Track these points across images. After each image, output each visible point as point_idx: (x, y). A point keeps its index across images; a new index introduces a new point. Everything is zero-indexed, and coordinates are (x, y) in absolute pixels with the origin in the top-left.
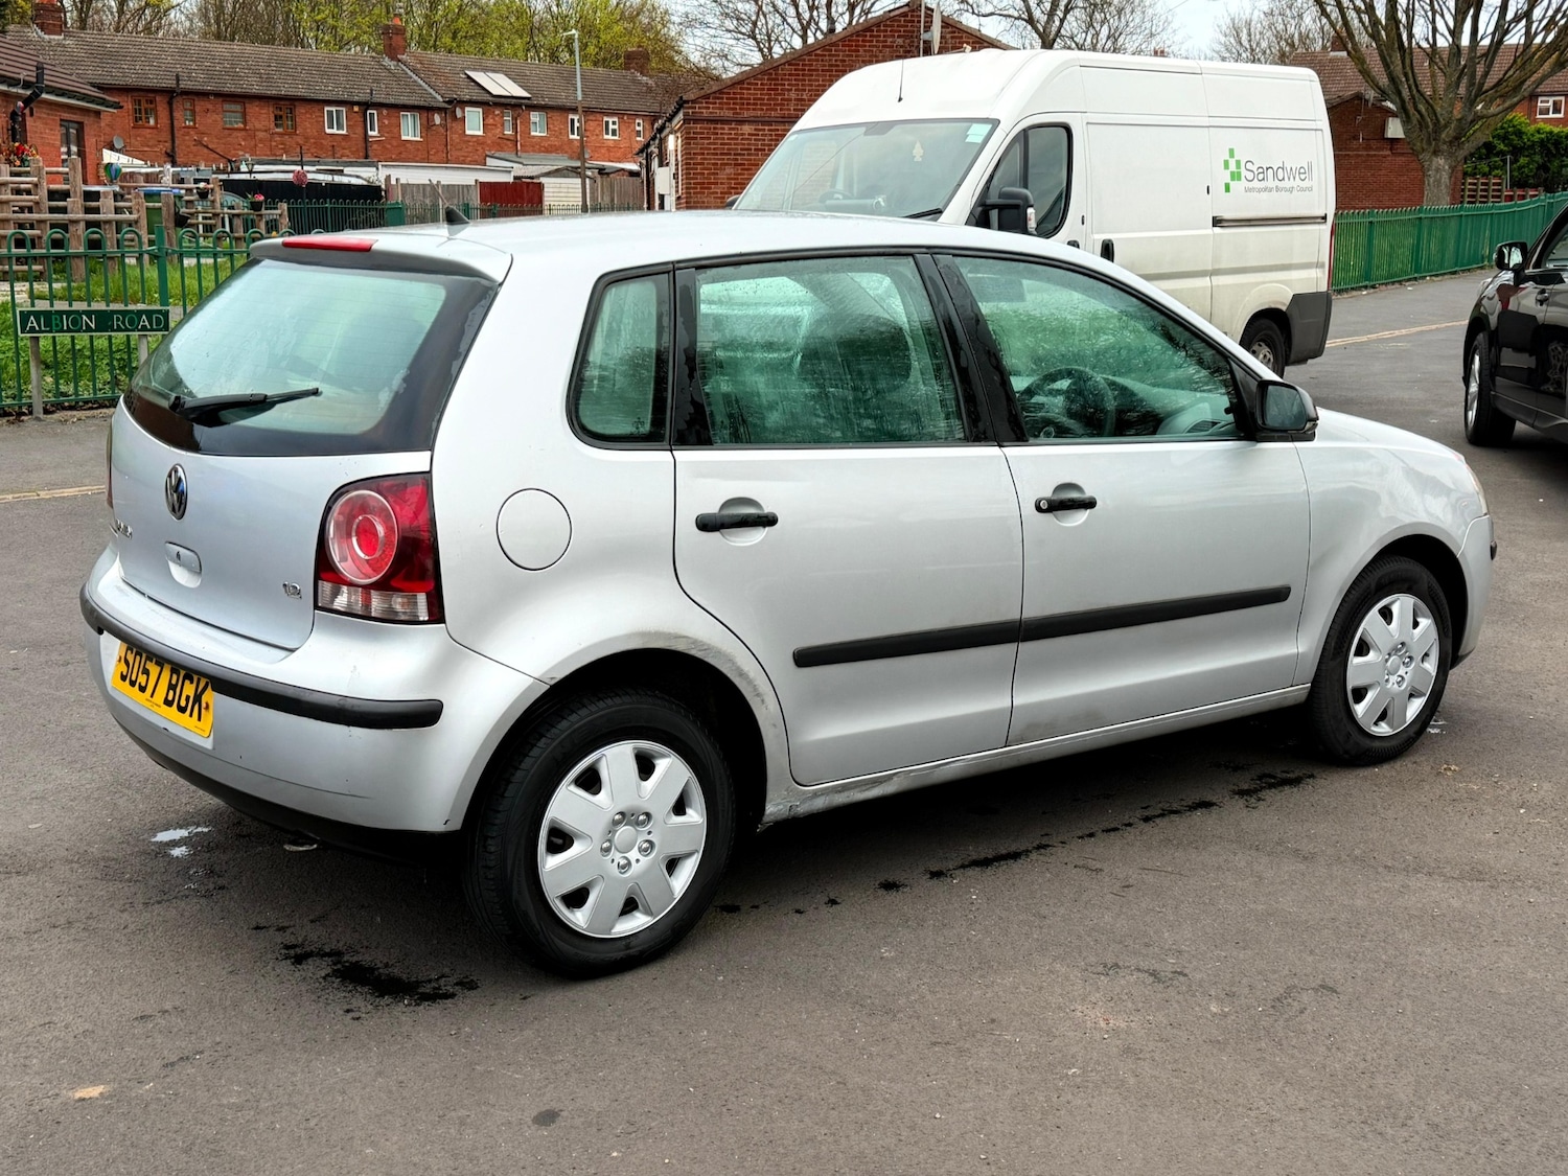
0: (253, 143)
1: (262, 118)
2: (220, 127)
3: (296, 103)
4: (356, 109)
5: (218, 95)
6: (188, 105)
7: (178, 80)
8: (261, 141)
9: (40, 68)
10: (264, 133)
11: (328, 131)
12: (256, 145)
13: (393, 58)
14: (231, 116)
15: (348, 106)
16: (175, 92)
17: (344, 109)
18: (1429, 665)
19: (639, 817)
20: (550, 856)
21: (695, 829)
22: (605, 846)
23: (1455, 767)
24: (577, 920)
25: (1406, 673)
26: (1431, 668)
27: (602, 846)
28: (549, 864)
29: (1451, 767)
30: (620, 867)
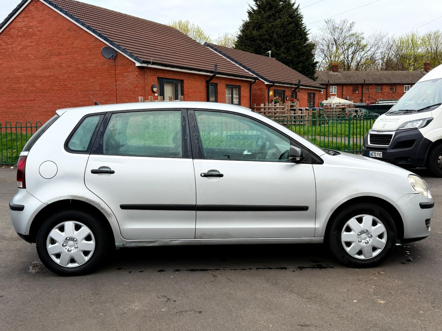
0: (383, 96)
1: (386, 89)
2: (375, 92)
3: (396, 85)
5: (375, 84)
6: (367, 87)
7: (365, 81)
8: (386, 95)
9: (299, 81)
10: (387, 93)
11: (405, 92)
13: (426, 71)
14: (379, 89)
16: (363, 84)
17: (410, 86)
18: (383, 239)
19: (74, 239)
20: (50, 245)
21: (91, 245)
22: (64, 245)
23: (384, 273)
24: (58, 261)
25: (369, 240)
26: (384, 240)
27: (63, 244)
28: (50, 246)
29: (382, 273)
30: (68, 251)
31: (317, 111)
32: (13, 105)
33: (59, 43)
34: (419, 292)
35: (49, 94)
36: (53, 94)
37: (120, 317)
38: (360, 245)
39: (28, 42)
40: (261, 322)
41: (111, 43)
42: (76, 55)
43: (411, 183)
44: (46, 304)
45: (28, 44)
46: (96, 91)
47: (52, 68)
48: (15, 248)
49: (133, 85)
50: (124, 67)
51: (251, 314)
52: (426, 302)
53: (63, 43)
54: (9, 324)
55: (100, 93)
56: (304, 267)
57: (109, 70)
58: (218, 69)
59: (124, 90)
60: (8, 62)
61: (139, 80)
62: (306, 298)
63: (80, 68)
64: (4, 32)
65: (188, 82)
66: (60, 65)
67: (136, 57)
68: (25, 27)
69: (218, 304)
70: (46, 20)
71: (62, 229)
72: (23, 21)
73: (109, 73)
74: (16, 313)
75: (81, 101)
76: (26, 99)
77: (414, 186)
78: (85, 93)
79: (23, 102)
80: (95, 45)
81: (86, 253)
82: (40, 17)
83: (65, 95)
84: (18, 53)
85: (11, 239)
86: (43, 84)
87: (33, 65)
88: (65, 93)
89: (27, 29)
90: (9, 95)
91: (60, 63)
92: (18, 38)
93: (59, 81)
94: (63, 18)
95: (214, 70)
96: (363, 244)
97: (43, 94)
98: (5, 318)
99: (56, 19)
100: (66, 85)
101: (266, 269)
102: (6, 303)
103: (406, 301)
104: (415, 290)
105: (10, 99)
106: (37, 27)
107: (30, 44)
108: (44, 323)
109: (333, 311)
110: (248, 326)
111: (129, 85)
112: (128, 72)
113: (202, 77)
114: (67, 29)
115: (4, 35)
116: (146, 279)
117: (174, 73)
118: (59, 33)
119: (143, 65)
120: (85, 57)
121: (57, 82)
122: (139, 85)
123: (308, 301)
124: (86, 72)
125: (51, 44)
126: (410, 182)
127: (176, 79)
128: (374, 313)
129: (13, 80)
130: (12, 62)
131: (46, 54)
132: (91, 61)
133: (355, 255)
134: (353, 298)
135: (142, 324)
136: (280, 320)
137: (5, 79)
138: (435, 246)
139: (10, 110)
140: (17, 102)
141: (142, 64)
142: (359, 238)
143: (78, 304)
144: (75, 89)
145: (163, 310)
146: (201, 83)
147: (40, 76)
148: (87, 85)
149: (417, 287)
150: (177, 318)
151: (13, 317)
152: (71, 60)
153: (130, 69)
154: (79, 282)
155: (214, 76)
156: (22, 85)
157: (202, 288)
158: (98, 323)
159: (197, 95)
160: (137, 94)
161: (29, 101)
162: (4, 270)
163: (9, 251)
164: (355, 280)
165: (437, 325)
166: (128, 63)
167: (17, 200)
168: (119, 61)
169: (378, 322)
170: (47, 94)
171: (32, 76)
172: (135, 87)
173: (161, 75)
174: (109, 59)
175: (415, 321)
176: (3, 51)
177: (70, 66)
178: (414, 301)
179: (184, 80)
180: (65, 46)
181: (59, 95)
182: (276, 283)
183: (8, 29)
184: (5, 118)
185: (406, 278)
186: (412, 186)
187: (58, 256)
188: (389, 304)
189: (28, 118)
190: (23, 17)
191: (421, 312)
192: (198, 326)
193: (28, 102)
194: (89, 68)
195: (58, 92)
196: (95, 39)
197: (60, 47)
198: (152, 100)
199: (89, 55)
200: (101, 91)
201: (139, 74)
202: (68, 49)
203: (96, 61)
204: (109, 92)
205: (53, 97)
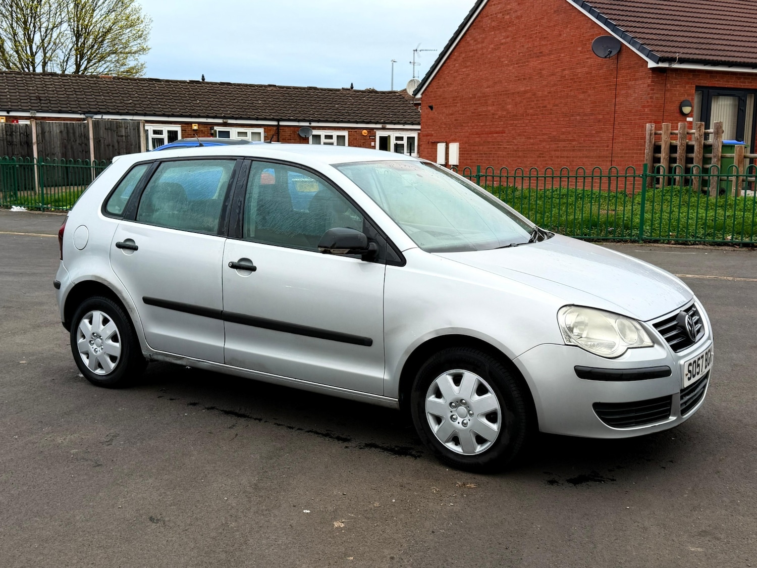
18: (494, 424)
20: (80, 339)
32: (478, 140)
33: (542, 35)
35: (522, 122)
36: (527, 121)
39: (503, 38)
41: (615, 28)
42: (562, 55)
46: (585, 115)
47: (529, 78)
49: (642, 102)
50: (630, 71)
53: (547, 34)
55: (591, 118)
57: (608, 78)
59: (626, 112)
60: (476, 71)
61: (652, 93)
63: (567, 77)
64: (474, 24)
66: (541, 73)
67: (650, 51)
68: (501, 12)
71: (91, 320)
72: (499, 3)
73: (606, 82)
75: (563, 133)
76: (493, 129)
78: (570, 120)
79: (490, 135)
81: (113, 359)
83: (542, 124)
84: (489, 56)
86: (516, 106)
87: (506, 75)
88: (542, 120)
89: (503, 15)
90: (473, 124)
91: (540, 70)
92: (491, 32)
93: (537, 100)
97: (515, 122)
100: (545, 107)
105: (474, 130)
106: (516, 11)
111: (636, 103)
112: (636, 80)
114: (555, 11)
115: (475, 29)
117: (738, 76)
118: (542, 18)
119: (661, 65)
120: (575, 57)
121: (533, 101)
122: (652, 102)
124: (574, 82)
125: (531, 38)
127: (742, 89)
129: (480, 101)
130: (481, 71)
131: (523, 56)
137: (471, 98)
139: (472, 147)
140: (482, 135)
141: (658, 63)
144: (557, 112)
147: (514, 93)
148: (574, 104)
152: (556, 64)
153: (638, 75)
156: (490, 108)
160: (646, 119)
161: (497, 133)
166: (636, 63)
168: (624, 60)
170: (520, 122)
171: (503, 93)
172: (644, 107)
173: (705, 82)
174: (606, 57)
176: (471, 54)
177: (553, 74)
180: (550, 40)
181: (534, 124)
183: (479, 18)
184: (467, 159)
189: (493, 160)
193: (495, 135)
194: (580, 75)
195: (533, 118)
196: (592, 25)
197: (543, 43)
198: (668, 130)
199: (581, 52)
200: (592, 114)
201: (652, 82)
202: (552, 44)
203: (589, 62)
204: (604, 117)
205: (526, 126)
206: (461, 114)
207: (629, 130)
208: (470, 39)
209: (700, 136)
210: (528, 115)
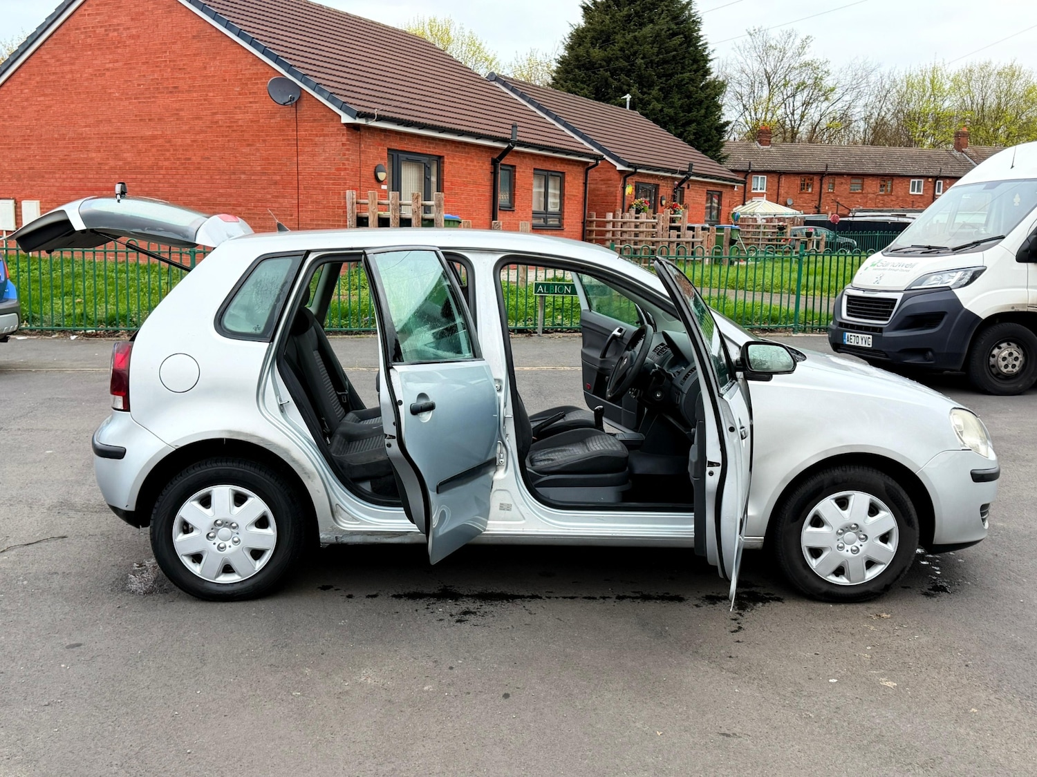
0: (866, 200)
1: (872, 186)
2: (848, 192)
3: (894, 178)
4: (930, 180)
5: (848, 175)
6: (831, 181)
7: (827, 167)
8: (870, 199)
9: (691, 165)
10: (873, 195)
11: (911, 193)
12: (867, 202)
13: (959, 151)
14: (856, 185)
15: (926, 179)
16: (824, 174)
17: (922, 180)
18: (889, 543)
19: (231, 524)
20: (181, 534)
21: (268, 537)
22: (211, 535)
23: (889, 616)
24: (196, 569)
25: (861, 545)
26: (892, 547)
27: (208, 534)
28: (179, 538)
29: (884, 615)
30: (219, 548)
31: (727, 234)
33: (174, 65)
34: (966, 663)
35: (151, 176)
36: (161, 176)
37: (336, 701)
38: (841, 556)
39: (108, 62)
40: (637, 724)
41: (289, 69)
42: (211, 94)
43: (954, 427)
44: (176, 665)
45: (107, 66)
47: (158, 119)
48: (97, 530)
49: (335, 163)
50: (315, 124)
51: (613, 704)
52: (983, 687)
53: (184, 65)
54: (100, 710)
55: (263, 178)
56: (720, 596)
57: (283, 130)
58: (518, 133)
59: (314, 174)
60: (63, 102)
61: (349, 154)
62: (728, 670)
63: (220, 123)
64: (54, 36)
65: (452, 161)
66: (177, 114)
67: (344, 102)
68: (101, 27)
69: (542, 679)
70: (147, 13)
71: (206, 502)
72: (97, 14)
73: (282, 135)
74: (113, 686)
76: (101, 185)
77: (961, 432)
78: (230, 179)
80: (254, 74)
81: (257, 554)
82: (136, 6)
83: (186, 181)
84: (86, 84)
85: (87, 509)
86: (139, 155)
87: (117, 112)
88: (186, 176)
89: (106, 30)
90: (64, 176)
91: (177, 110)
92: (86, 51)
93: (174, 150)
94: (185, 9)
95: (509, 137)
96: (847, 553)
97: (139, 176)
98: (91, 697)
99: (170, 12)
100: (189, 159)
101: (637, 598)
102: (90, 662)
103: (940, 683)
104: (956, 658)
105: (67, 184)
106: (128, 28)
107: (111, 65)
108: (175, 711)
109: (787, 702)
110: (610, 732)
111: (327, 164)
112: (325, 135)
113: (483, 151)
114: (194, 36)
115: (55, 44)
116: (385, 614)
117: (424, 140)
118: (174, 43)
119: (358, 121)
120: (231, 99)
121: (168, 150)
122: (348, 164)
123: (734, 678)
124: (233, 131)
125: (157, 67)
126: (953, 425)
127: (427, 154)
128: (875, 710)
129: (73, 143)
130: (73, 103)
131: (146, 89)
132: (245, 107)
133: (829, 575)
134: (827, 674)
135: (385, 720)
136: (676, 721)
137: (56, 139)
138: (992, 557)
141: (355, 119)
142: (838, 540)
143: (244, 669)
144: (208, 168)
145: (426, 688)
146: (481, 164)
147: (133, 137)
148: (234, 159)
149: (961, 652)
150: (458, 709)
151: (107, 694)
152: (201, 105)
153: (326, 131)
154: (243, 616)
155: (509, 149)
156: (94, 155)
157: (507, 640)
158: (291, 713)
159: (472, 191)
160: (344, 184)
162: (77, 582)
163: (86, 538)
164: (829, 631)
165: (1008, 742)
166: (325, 116)
167: (110, 435)
168: (305, 110)
169: (884, 731)
170: (147, 176)
171: (115, 136)
172: (338, 169)
173: (395, 145)
174: (284, 104)
175: (962, 731)
176: (52, 77)
177: (198, 118)
178: (956, 684)
179: (445, 157)
180: (189, 73)
181: (172, 181)
182: (661, 633)
183: (63, 30)
185: (936, 629)
186: (958, 434)
187: (197, 558)
188: (904, 689)
190: (97, 5)
191: (973, 709)
192: (504, 728)
194: (240, 123)
195: (170, 173)
196: (254, 60)
197: (177, 75)
198: (375, 199)
199: (240, 94)
200: (264, 174)
201: (348, 140)
202: (194, 79)
203: (254, 107)
204: (282, 178)
205: (159, 183)
206: (39, 160)
207: (321, 197)
208: (48, 56)
209: (418, 208)
210: (161, 168)
